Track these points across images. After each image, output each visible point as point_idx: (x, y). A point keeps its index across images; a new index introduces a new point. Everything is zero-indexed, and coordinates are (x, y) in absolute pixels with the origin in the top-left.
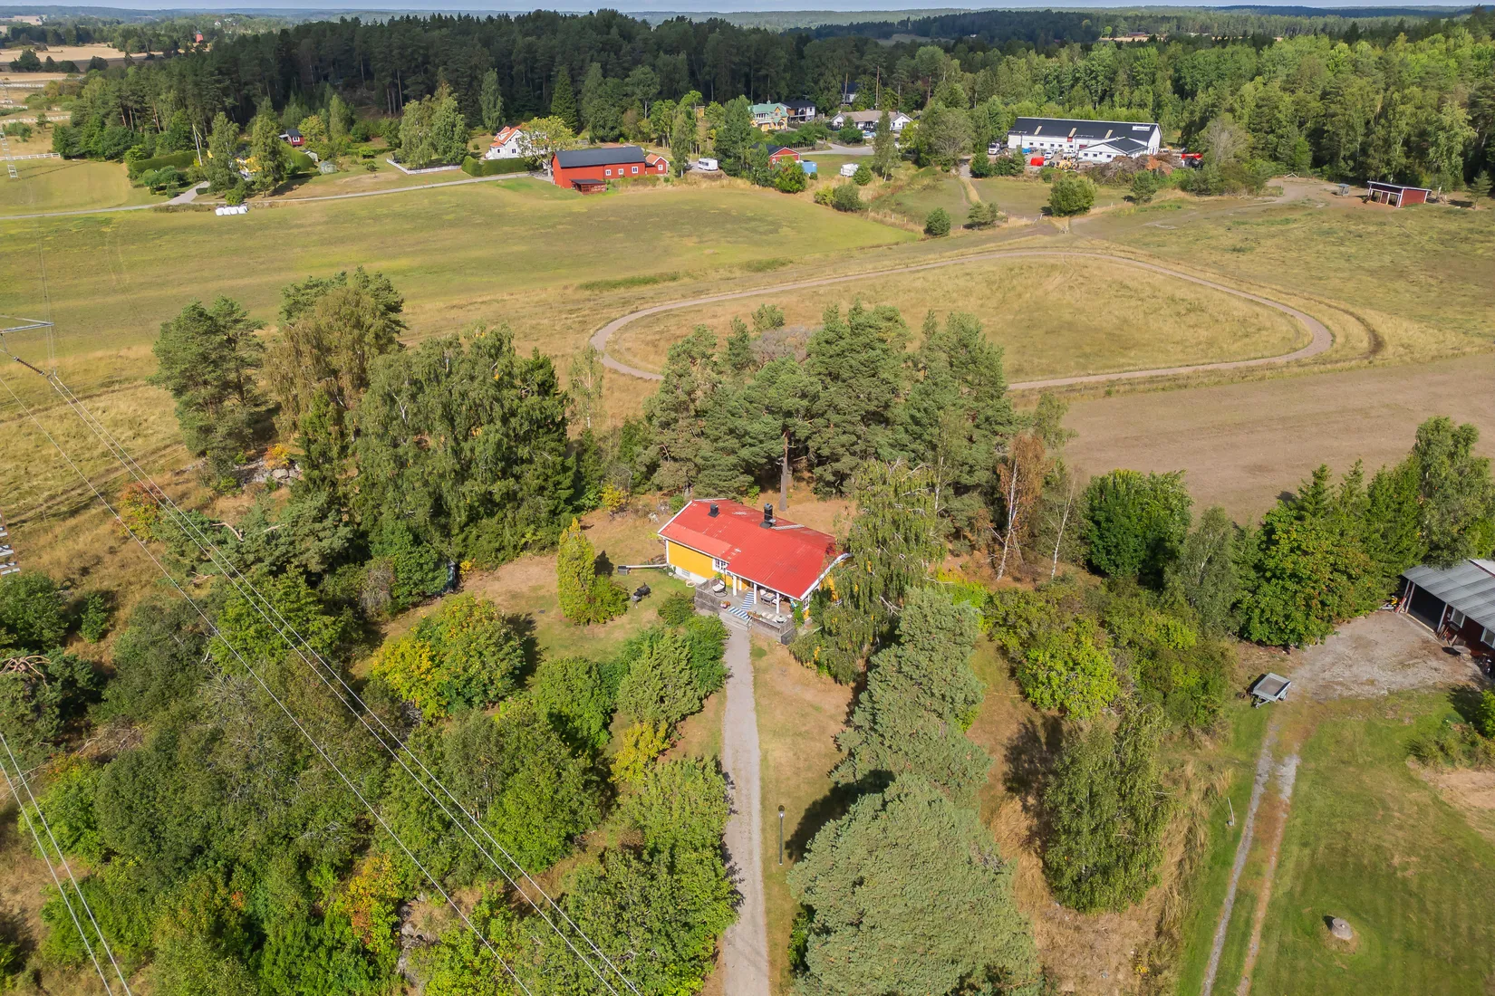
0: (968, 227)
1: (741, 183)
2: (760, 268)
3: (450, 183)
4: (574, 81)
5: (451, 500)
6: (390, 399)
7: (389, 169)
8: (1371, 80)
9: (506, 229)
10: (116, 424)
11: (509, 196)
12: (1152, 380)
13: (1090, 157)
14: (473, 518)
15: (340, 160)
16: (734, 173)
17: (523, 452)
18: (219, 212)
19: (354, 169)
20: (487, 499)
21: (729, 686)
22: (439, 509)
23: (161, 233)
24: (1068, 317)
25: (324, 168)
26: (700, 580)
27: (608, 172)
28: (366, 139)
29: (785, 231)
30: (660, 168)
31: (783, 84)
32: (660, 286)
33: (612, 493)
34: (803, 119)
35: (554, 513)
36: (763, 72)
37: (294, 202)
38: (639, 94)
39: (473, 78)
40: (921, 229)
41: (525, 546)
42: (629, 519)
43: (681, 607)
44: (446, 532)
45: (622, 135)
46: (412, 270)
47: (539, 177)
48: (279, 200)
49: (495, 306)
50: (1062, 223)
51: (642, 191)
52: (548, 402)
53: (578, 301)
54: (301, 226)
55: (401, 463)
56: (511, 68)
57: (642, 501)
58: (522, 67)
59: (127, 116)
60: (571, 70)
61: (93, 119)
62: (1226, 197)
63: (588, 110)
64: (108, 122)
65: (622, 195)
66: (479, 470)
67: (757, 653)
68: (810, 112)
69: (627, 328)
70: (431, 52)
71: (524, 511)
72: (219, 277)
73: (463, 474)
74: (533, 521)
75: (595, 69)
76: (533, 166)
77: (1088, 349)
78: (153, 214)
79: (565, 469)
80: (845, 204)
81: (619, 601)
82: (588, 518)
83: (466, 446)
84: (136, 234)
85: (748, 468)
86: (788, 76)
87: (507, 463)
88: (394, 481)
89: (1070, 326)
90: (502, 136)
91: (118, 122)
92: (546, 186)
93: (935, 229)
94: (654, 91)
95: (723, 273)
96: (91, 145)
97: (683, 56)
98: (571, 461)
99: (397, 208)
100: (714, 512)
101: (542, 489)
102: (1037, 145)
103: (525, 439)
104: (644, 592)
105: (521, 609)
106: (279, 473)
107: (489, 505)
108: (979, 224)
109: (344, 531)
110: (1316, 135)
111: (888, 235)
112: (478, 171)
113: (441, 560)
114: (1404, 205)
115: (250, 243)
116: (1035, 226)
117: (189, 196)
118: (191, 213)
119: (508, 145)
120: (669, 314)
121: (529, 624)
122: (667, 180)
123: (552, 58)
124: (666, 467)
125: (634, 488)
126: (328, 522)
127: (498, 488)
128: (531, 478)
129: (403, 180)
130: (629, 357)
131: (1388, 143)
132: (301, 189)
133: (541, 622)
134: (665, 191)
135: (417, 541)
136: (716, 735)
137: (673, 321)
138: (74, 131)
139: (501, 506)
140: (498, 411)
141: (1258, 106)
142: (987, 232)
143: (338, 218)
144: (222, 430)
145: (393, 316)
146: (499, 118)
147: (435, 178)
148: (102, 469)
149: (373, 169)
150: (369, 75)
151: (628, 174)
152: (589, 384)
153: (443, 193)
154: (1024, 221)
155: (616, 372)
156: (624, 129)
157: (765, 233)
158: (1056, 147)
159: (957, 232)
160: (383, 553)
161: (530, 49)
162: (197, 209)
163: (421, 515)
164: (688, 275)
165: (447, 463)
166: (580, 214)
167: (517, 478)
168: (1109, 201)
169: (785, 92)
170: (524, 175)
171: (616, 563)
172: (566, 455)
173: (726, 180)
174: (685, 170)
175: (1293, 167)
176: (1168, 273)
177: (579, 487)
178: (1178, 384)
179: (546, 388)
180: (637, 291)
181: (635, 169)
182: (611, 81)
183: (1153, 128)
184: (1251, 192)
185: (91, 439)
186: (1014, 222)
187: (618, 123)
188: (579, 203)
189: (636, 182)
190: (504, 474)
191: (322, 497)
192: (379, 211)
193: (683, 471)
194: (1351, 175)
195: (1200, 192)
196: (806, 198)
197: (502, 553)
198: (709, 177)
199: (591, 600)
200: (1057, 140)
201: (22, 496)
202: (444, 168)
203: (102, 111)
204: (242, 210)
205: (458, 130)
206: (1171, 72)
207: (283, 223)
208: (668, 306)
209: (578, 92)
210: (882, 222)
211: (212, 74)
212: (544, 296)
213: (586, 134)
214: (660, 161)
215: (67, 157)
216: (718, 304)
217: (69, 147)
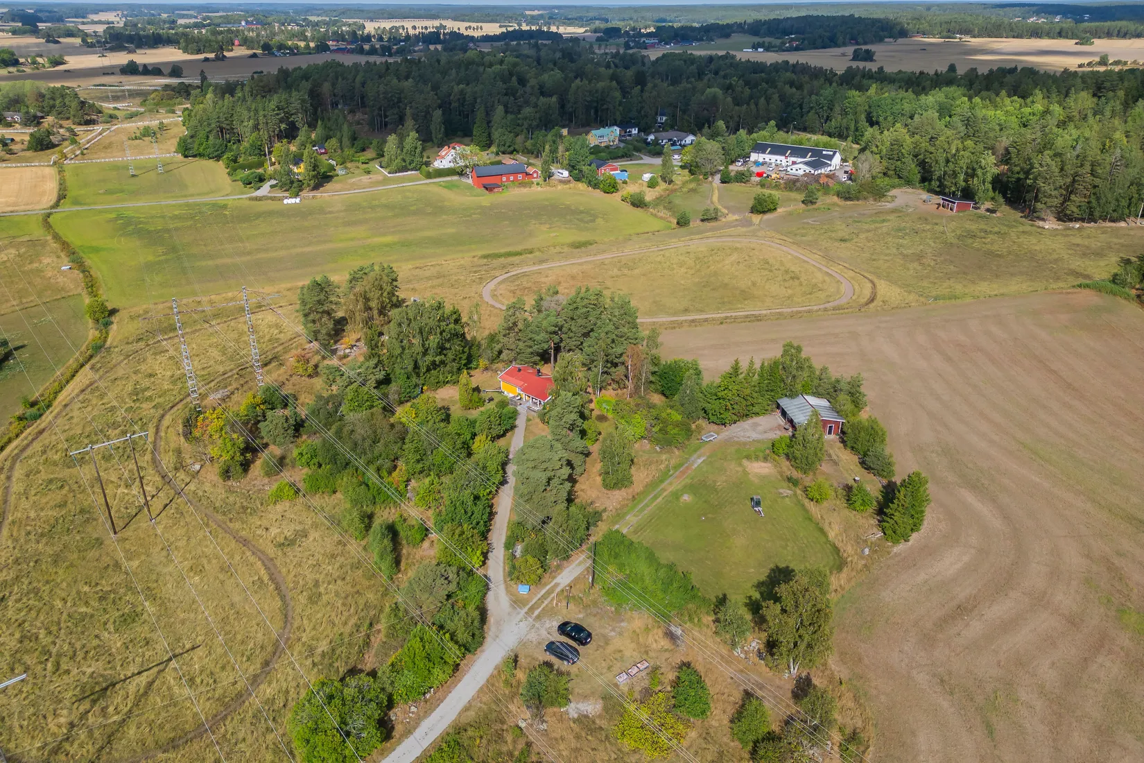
0: (703, 220)
1: (582, 186)
2: (577, 246)
3: (412, 183)
4: (487, 114)
5: (420, 362)
6: (400, 325)
7: (378, 173)
8: (954, 132)
9: (444, 217)
10: (270, 327)
11: (446, 193)
12: (747, 317)
13: (794, 171)
14: (428, 370)
15: (349, 165)
16: (578, 179)
17: (447, 345)
18: (286, 201)
19: (357, 172)
20: (434, 363)
21: (516, 430)
22: (416, 366)
23: (258, 215)
24: (726, 281)
25: (340, 171)
26: (511, 395)
27: (504, 179)
28: (363, 150)
29: (600, 221)
30: (535, 175)
31: (618, 113)
32: (523, 257)
33: (483, 362)
34: (630, 135)
35: (459, 369)
36: (605, 107)
37: (326, 195)
38: (526, 125)
39: (427, 113)
40: (675, 221)
41: (448, 382)
42: (489, 373)
43: (503, 404)
44: (418, 375)
45: (515, 150)
46: (395, 244)
47: (464, 180)
48: (317, 194)
49: (438, 268)
50: (756, 219)
51: (525, 190)
52: (457, 327)
53: (480, 266)
54: (330, 212)
55: (403, 349)
56: (450, 104)
57: (495, 366)
58: (456, 104)
59: (222, 132)
60: (486, 107)
61: (202, 134)
62: (860, 202)
63: (496, 135)
64: (211, 138)
65: (512, 194)
66: (431, 352)
67: (528, 420)
68: (635, 131)
69: (500, 283)
70: (402, 95)
71: (448, 368)
72: (295, 246)
73: (425, 353)
74: (451, 372)
75: (500, 110)
76: (461, 173)
77: (726, 300)
78: (248, 202)
79: (464, 352)
80: (638, 203)
81: (482, 402)
82: (472, 372)
83: (427, 343)
84: (244, 217)
85: (538, 354)
86: (621, 108)
87: (442, 349)
88: (401, 355)
89: (725, 286)
90: (443, 153)
91: (217, 137)
92: (468, 187)
93: (682, 222)
94: (535, 123)
95: (558, 249)
96: (201, 150)
97: (554, 99)
98: (466, 349)
99: (384, 201)
100: (520, 370)
101: (454, 360)
102: (767, 160)
103: (448, 340)
104: (491, 400)
105: (445, 404)
106: (348, 351)
107: (434, 365)
108: (707, 219)
109: (383, 373)
110: (922, 164)
111: (656, 224)
112: (429, 176)
113: (416, 385)
114: (957, 211)
115: (306, 224)
116: (740, 220)
117: (265, 190)
118: (270, 201)
119: (446, 158)
120: (525, 275)
121: (448, 409)
122: (538, 184)
123: (475, 99)
124: (505, 352)
125: (492, 361)
126: (378, 369)
127: (438, 359)
128: (450, 355)
129: (385, 181)
130: (500, 298)
131: (955, 174)
132: (329, 186)
133: (453, 409)
134: (537, 191)
135: (408, 378)
136: (509, 444)
137: (526, 278)
138: (189, 141)
139: (439, 366)
140: (438, 331)
141: (892, 145)
142: (713, 224)
143: (353, 207)
144: (324, 332)
145: (395, 283)
146: (442, 138)
147: (403, 180)
148: (271, 347)
149: (369, 172)
150: (364, 105)
151: (516, 179)
152: (475, 317)
153: (409, 191)
154: (736, 217)
155: (493, 307)
156: (516, 147)
157: (587, 222)
158: (779, 162)
159: (695, 224)
160: (396, 382)
161: (462, 92)
162: (273, 199)
163: (410, 368)
164: (539, 250)
165: (421, 349)
166: (486, 207)
167: (445, 355)
168: (790, 204)
169: (619, 118)
170: (456, 178)
171: (482, 389)
172: (464, 347)
173: (573, 184)
174: (550, 177)
175: (909, 183)
176: (796, 254)
177: (470, 359)
178: (758, 319)
179: (457, 321)
180: (511, 259)
181: (520, 177)
182: (510, 117)
183: (835, 153)
184: (875, 200)
185: (261, 334)
186: (732, 217)
187: (513, 143)
188: (487, 199)
189: (522, 185)
190: (440, 354)
191: (375, 361)
192: (375, 203)
193: (513, 354)
194: (938, 189)
195: (847, 199)
196: (617, 197)
197: (439, 384)
198: (562, 182)
199: (471, 401)
200: (779, 158)
201: (242, 358)
202: (409, 173)
203: (208, 130)
204: (298, 200)
205: (418, 151)
206: (867, 107)
207: (322, 211)
208: (526, 269)
209: (489, 122)
210: (655, 216)
211: (274, 110)
212: (462, 262)
213: (494, 149)
214: (535, 172)
215: (186, 156)
216: (549, 269)
217: (186, 150)
